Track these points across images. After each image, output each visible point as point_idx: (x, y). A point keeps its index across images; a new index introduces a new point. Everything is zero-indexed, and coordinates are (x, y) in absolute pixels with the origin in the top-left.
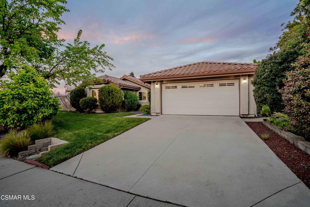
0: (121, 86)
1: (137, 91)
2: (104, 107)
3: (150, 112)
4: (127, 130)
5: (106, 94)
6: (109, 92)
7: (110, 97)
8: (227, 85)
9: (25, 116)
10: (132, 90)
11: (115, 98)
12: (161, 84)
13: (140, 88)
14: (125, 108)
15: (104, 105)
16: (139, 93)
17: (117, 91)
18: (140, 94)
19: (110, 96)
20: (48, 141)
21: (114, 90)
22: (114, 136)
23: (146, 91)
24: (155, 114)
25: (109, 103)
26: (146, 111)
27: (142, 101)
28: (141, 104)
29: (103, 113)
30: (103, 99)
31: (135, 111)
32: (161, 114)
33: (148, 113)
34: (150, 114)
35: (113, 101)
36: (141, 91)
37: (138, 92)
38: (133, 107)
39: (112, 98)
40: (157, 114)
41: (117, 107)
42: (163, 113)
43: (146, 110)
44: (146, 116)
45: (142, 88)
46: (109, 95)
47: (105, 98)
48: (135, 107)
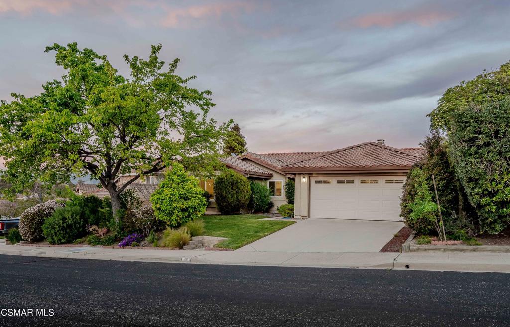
0: (247, 174)
1: (266, 179)
2: (225, 206)
3: (293, 214)
4: (275, 232)
5: (228, 187)
6: (232, 184)
7: (234, 192)
8: (394, 182)
9: (187, 213)
10: (261, 179)
11: (241, 193)
12: (310, 177)
13: (271, 176)
14: (252, 208)
15: (224, 203)
16: (270, 182)
17: (244, 182)
18: (272, 184)
19: (234, 190)
20: (202, 239)
21: (239, 181)
22: (265, 236)
23: (282, 181)
24: (301, 218)
25: (232, 200)
26: (288, 213)
27: (275, 196)
28: (273, 202)
29: (219, 215)
30: (224, 193)
31: (264, 212)
32: (309, 218)
33: (290, 216)
34: (293, 217)
35: (237, 198)
36: (274, 179)
37: (268, 182)
38: (263, 206)
39: (237, 192)
40: (304, 218)
41: (242, 206)
42: (311, 217)
43: (288, 211)
44: (288, 219)
45: (275, 175)
46: (232, 189)
47: (226, 193)
48: (265, 206)
